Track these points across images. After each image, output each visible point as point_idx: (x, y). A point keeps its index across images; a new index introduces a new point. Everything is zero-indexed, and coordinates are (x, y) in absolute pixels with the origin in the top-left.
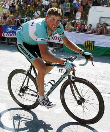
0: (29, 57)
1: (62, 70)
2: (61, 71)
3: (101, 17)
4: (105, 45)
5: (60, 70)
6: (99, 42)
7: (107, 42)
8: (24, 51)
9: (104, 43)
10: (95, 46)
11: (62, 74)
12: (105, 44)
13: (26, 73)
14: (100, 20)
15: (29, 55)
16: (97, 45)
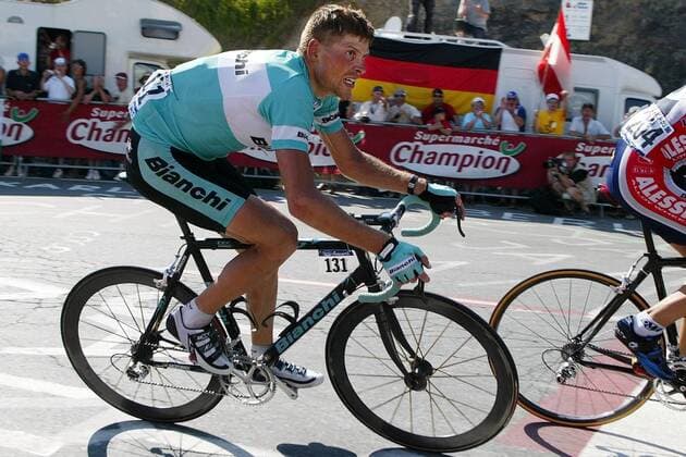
0: (213, 205)
1: (340, 264)
2: (333, 267)
5: (333, 264)
8: (184, 181)
11: (342, 277)
13: (163, 282)
15: (213, 194)
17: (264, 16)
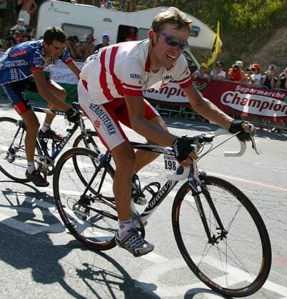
3: (64, 25)
17: (254, 26)
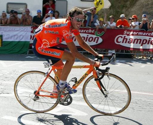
3: (8, 4)
4: (17, 39)
6: (8, 36)
7: (19, 35)
9: (15, 35)
10: (3, 40)
12: (16, 37)
14: (8, 7)
16: (6, 39)
